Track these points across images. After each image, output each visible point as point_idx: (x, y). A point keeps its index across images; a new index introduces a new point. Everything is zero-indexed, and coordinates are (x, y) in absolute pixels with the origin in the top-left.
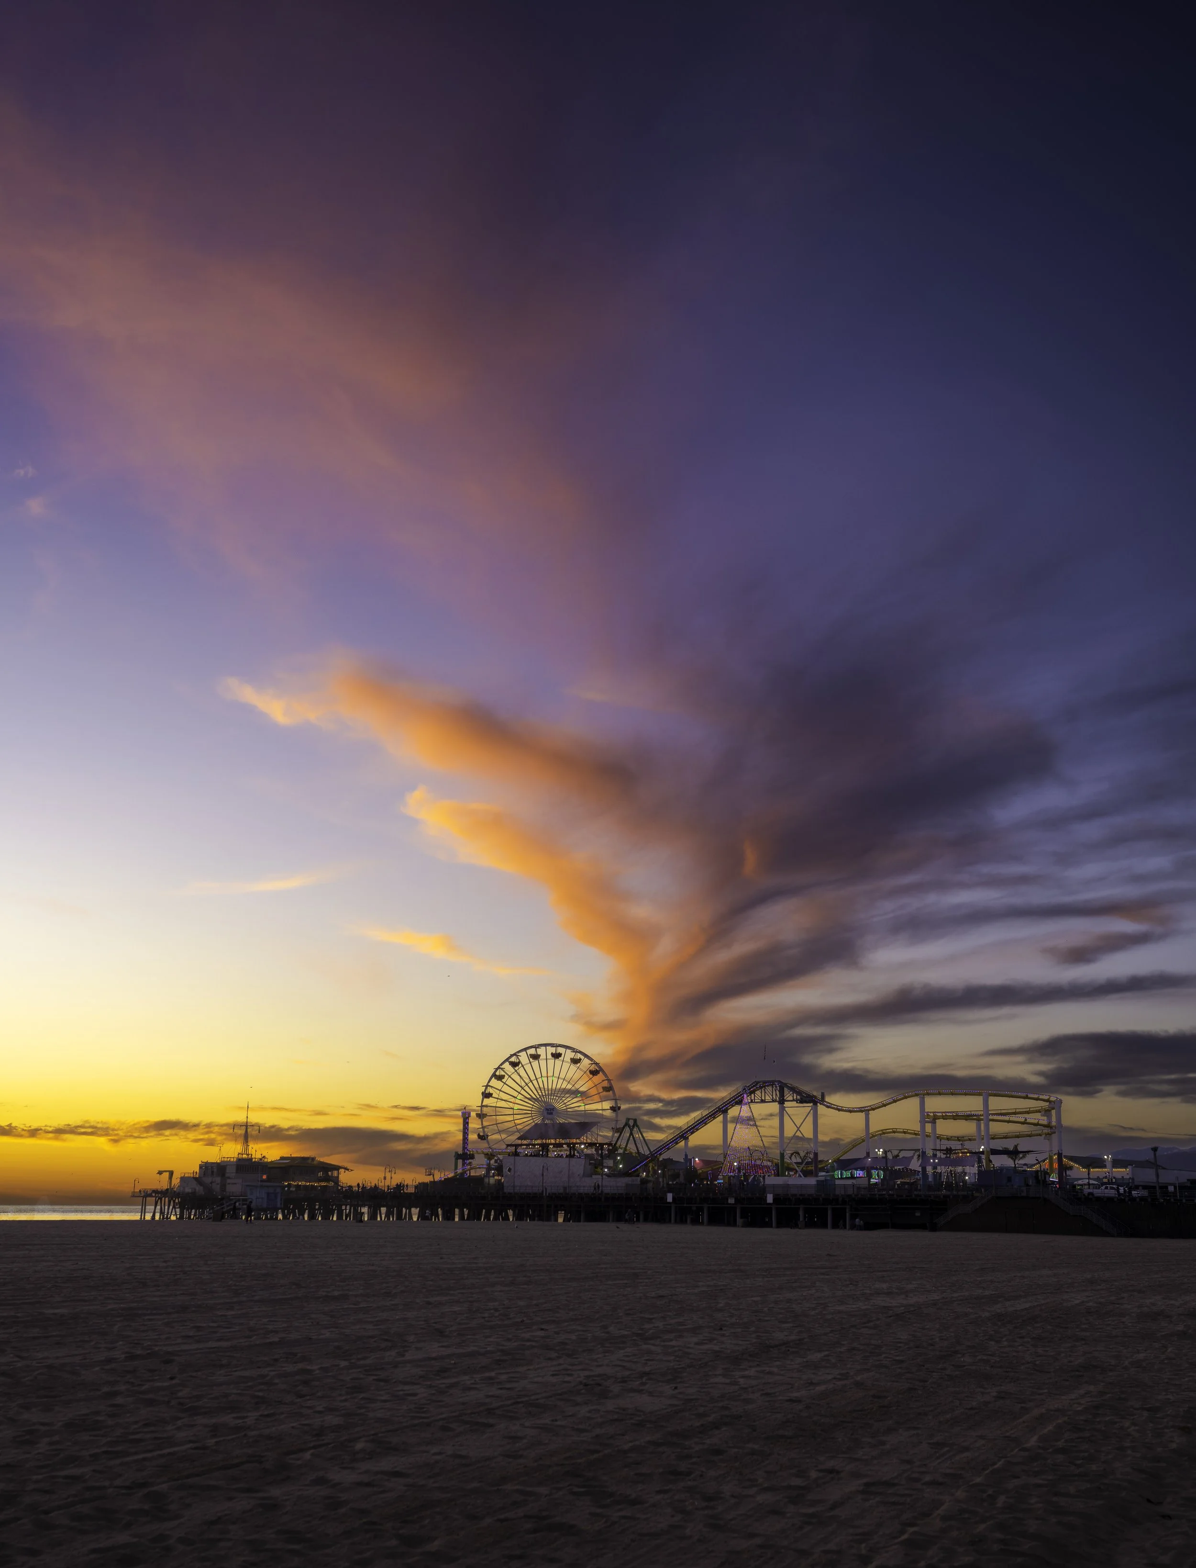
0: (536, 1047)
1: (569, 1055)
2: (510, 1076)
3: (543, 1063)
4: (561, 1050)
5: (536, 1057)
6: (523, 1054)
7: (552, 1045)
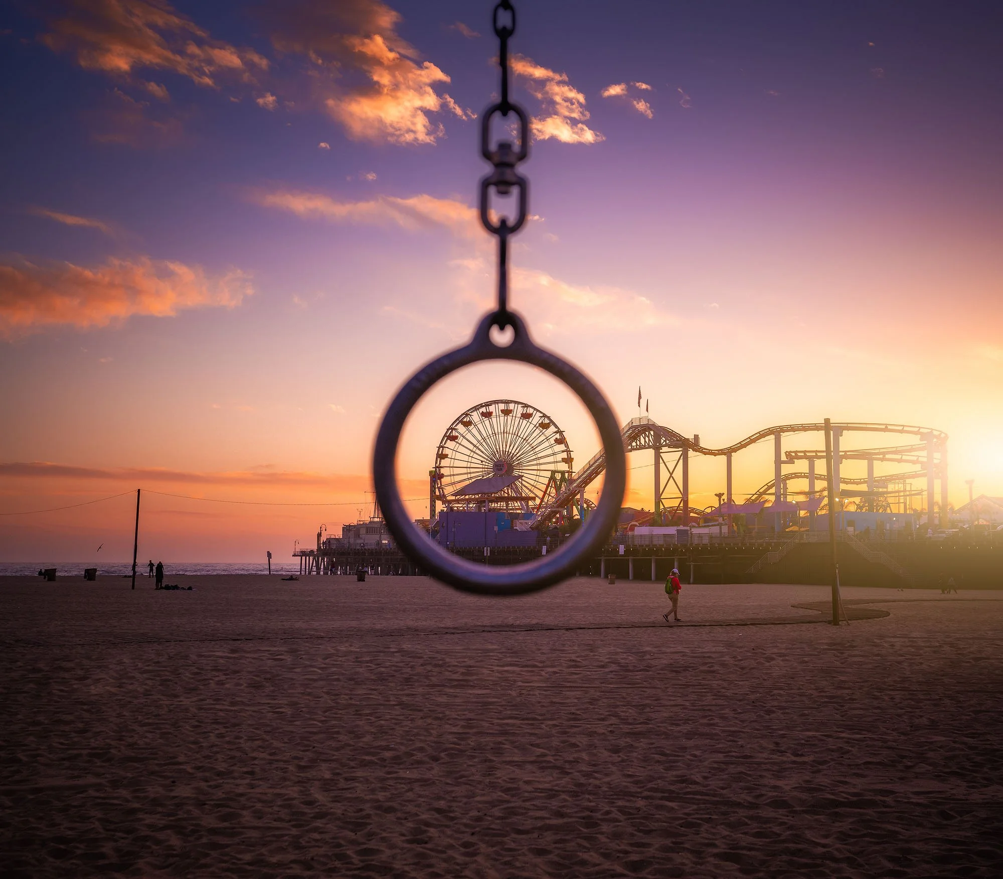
0: (488, 404)
1: (520, 410)
2: (464, 437)
3: (494, 420)
4: (511, 406)
5: (488, 415)
6: (475, 414)
7: (502, 402)
